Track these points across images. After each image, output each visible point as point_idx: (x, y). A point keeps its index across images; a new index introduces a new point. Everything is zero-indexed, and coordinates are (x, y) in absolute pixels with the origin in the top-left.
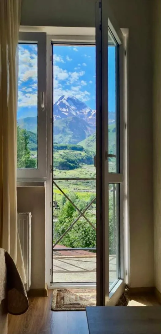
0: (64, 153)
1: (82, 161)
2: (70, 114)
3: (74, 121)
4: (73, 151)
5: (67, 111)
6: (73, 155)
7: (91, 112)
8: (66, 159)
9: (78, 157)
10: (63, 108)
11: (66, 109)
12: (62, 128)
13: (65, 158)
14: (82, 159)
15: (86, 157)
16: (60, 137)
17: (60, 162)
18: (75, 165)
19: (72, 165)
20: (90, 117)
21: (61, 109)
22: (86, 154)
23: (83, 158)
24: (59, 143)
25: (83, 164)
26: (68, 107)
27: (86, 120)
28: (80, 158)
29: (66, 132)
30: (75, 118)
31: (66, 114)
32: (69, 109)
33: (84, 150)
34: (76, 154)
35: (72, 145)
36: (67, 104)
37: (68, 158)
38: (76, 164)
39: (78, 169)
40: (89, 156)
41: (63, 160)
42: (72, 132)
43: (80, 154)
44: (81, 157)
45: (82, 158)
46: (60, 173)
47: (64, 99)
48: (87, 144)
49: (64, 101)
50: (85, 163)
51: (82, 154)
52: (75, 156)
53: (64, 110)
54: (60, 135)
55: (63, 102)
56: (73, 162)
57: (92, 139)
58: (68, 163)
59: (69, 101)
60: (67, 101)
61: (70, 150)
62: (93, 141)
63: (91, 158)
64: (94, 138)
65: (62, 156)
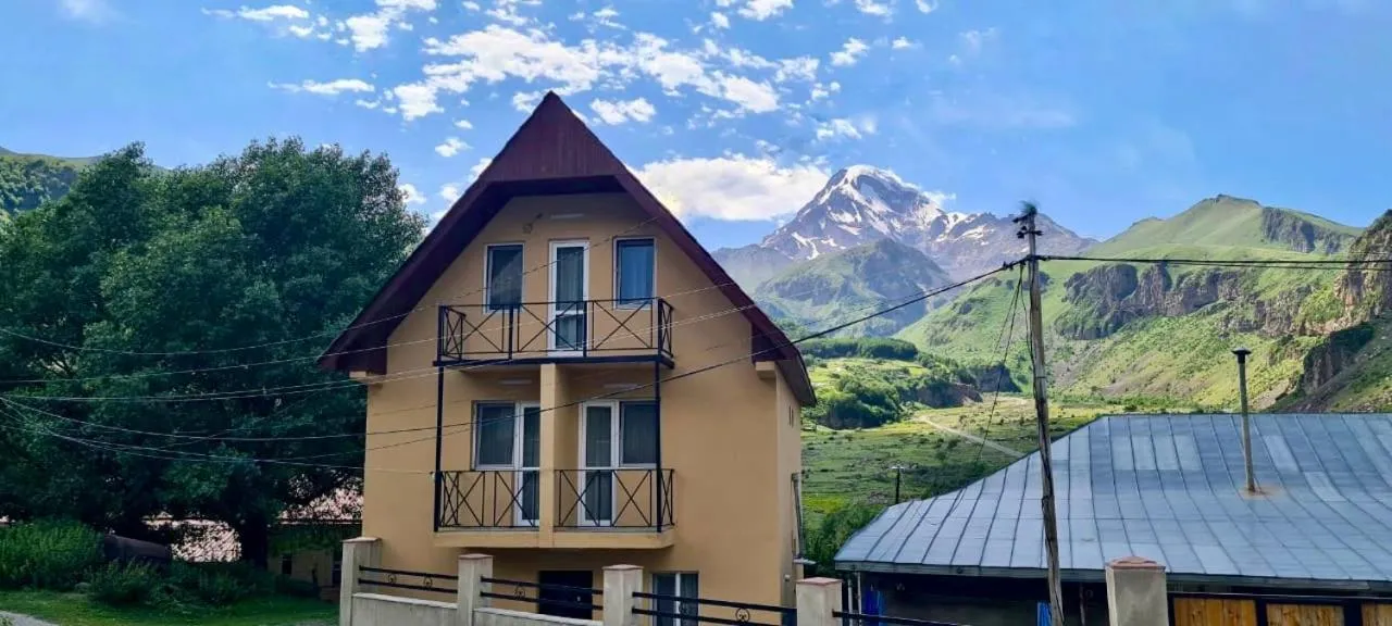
0: (847, 368)
1: (911, 395)
2: (867, 229)
3: (880, 254)
4: (879, 363)
5: (856, 220)
6: (875, 375)
7: (945, 222)
8: (852, 391)
9: (897, 382)
10: (841, 213)
11: (854, 214)
12: (842, 279)
13: (848, 385)
14: (913, 389)
15: (925, 382)
17: (832, 401)
18: (883, 410)
19: (874, 409)
20: (941, 239)
21: (835, 217)
22: (926, 371)
23: (917, 384)
25: (917, 404)
26: (860, 207)
27: (928, 249)
28: (905, 385)
29: (855, 294)
30: (887, 244)
31: (854, 231)
32: (862, 214)
33: (918, 356)
34: (888, 372)
35: (876, 341)
36: (857, 197)
37: (860, 386)
38: (888, 407)
39: (896, 424)
40: (936, 377)
41: (841, 395)
42: (878, 295)
43: (906, 371)
44: (909, 381)
45: (911, 385)
46: (831, 439)
47: (846, 182)
48: (931, 332)
49: (848, 189)
50: (922, 403)
51: (912, 371)
52: (886, 379)
53: (848, 217)
54: (835, 306)
55: (843, 192)
56: (877, 399)
57: (949, 317)
58: (860, 402)
59: (863, 185)
60: (857, 187)
61: (869, 357)
62: (952, 322)
63: (946, 385)
64: (954, 313)
65: (838, 380)
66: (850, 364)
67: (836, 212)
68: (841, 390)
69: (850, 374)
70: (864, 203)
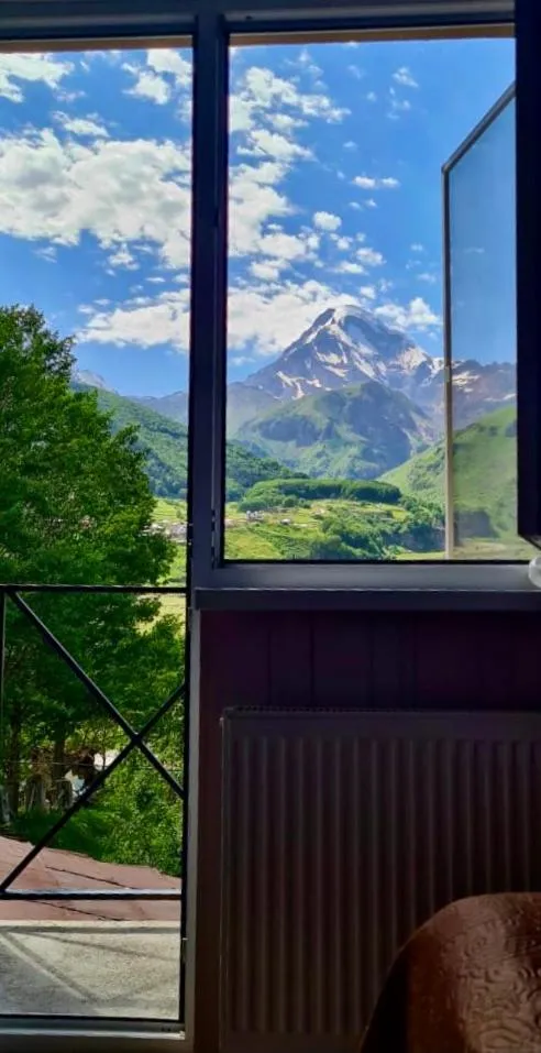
0: (330, 509)
1: (393, 538)
2: (355, 372)
3: (366, 397)
4: (363, 505)
5: (342, 361)
6: (359, 517)
7: (431, 367)
8: (335, 532)
9: (381, 526)
10: (327, 354)
11: (340, 355)
12: (326, 421)
13: (332, 527)
14: (396, 532)
15: (409, 527)
16: (319, 455)
17: (315, 543)
18: (367, 553)
19: (358, 552)
21: (321, 357)
22: (409, 514)
23: (399, 528)
24: (315, 475)
25: (400, 548)
26: (347, 349)
27: (412, 394)
28: (388, 529)
29: (339, 437)
30: (372, 388)
31: (339, 372)
32: (348, 356)
33: (400, 500)
34: (372, 514)
35: (360, 483)
36: (344, 338)
37: (344, 528)
38: (371, 550)
40: (420, 521)
41: (325, 537)
42: (363, 439)
43: (389, 514)
44: (392, 525)
45: (394, 528)
47: (333, 322)
48: (413, 477)
49: (335, 329)
50: (405, 546)
51: (394, 514)
52: (370, 522)
53: (334, 359)
54: (319, 447)
55: (330, 332)
56: (361, 542)
57: (432, 462)
58: (343, 544)
59: (352, 328)
60: (344, 328)
61: (352, 499)
62: (434, 467)
63: (428, 529)
64: (438, 458)
65: (321, 522)
66: (334, 506)
67: (322, 352)
68: (325, 531)
69: (334, 516)
70: (350, 344)
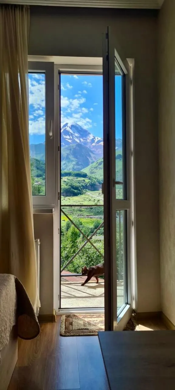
0: (68, 179)
1: (85, 187)
2: (74, 141)
3: (77, 148)
4: (77, 178)
5: (70, 138)
6: (76, 181)
7: (95, 140)
8: (70, 186)
9: (82, 184)
11: (70, 136)
12: (66, 155)
13: (69, 184)
15: (89, 184)
17: (65, 189)
18: (78, 192)
19: (76, 191)
20: (94, 144)
22: (89, 180)
23: (87, 184)
25: (87, 190)
26: (72, 134)
27: (90, 147)
28: (84, 185)
29: (70, 159)
30: (79, 145)
31: (70, 141)
32: (72, 136)
33: (87, 177)
34: (79, 181)
35: (76, 172)
36: (71, 131)
37: (72, 184)
38: (79, 190)
39: (82, 195)
40: (92, 182)
42: (77, 160)
43: (84, 181)
45: (85, 184)
46: (64, 199)
47: (68, 127)
48: (90, 170)
49: (68, 129)
51: (86, 180)
52: (79, 183)
53: (68, 137)
56: (76, 188)
57: (96, 166)
58: (72, 189)
59: (73, 128)
60: (71, 128)
61: (74, 176)
62: (96, 168)
63: (95, 185)
64: (97, 165)
65: (66, 183)
66: (69, 178)
67: (65, 135)
68: (67, 186)
69: (69, 181)
